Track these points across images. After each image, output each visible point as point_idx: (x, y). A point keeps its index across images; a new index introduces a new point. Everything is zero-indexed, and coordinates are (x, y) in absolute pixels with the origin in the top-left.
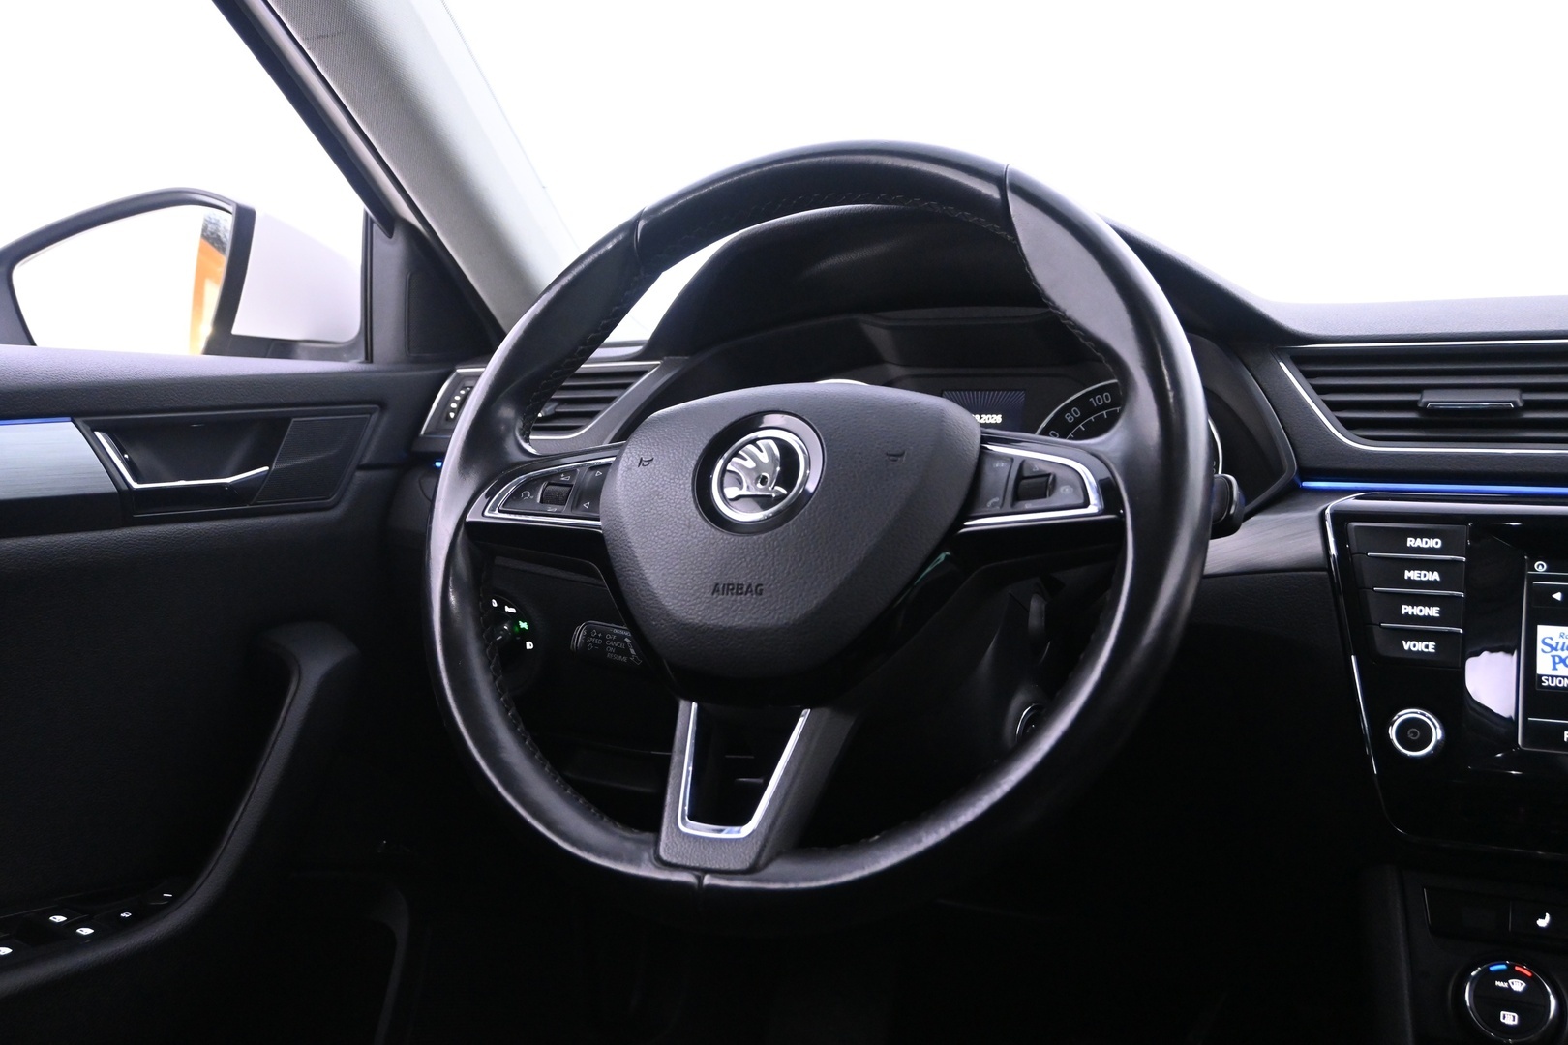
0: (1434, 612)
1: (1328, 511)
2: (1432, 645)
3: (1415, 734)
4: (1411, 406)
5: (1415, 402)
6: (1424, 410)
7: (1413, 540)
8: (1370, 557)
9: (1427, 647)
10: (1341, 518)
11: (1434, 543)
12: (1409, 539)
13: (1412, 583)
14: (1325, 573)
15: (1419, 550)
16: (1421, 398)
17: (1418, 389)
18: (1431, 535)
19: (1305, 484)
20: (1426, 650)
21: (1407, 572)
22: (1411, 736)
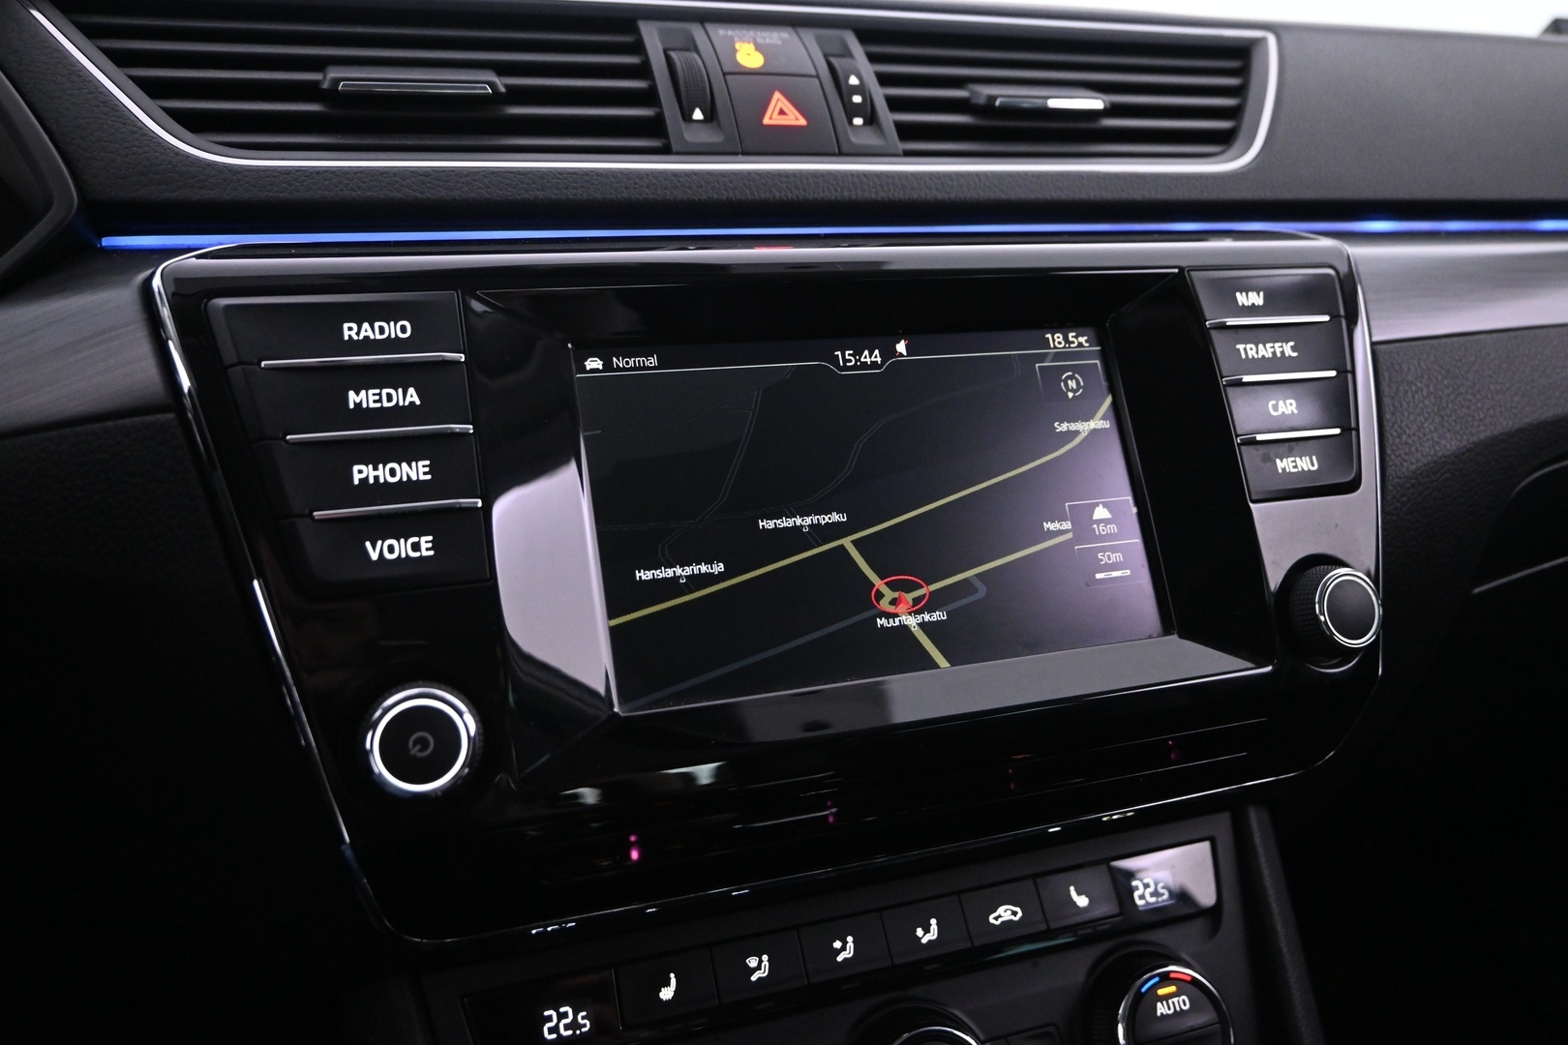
0: (418, 471)
1: (157, 282)
2: (426, 541)
3: (424, 743)
4: (309, 92)
5: (316, 84)
6: (331, 96)
7: (354, 326)
8: (269, 369)
9: (416, 547)
10: (191, 295)
11: (398, 329)
12: (346, 326)
13: (365, 417)
14: (171, 416)
15: (368, 346)
16: (325, 77)
17: (319, 64)
18: (390, 313)
19: (107, 241)
20: (417, 554)
21: (352, 394)
22: (415, 751)
